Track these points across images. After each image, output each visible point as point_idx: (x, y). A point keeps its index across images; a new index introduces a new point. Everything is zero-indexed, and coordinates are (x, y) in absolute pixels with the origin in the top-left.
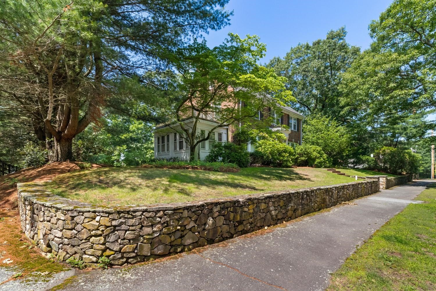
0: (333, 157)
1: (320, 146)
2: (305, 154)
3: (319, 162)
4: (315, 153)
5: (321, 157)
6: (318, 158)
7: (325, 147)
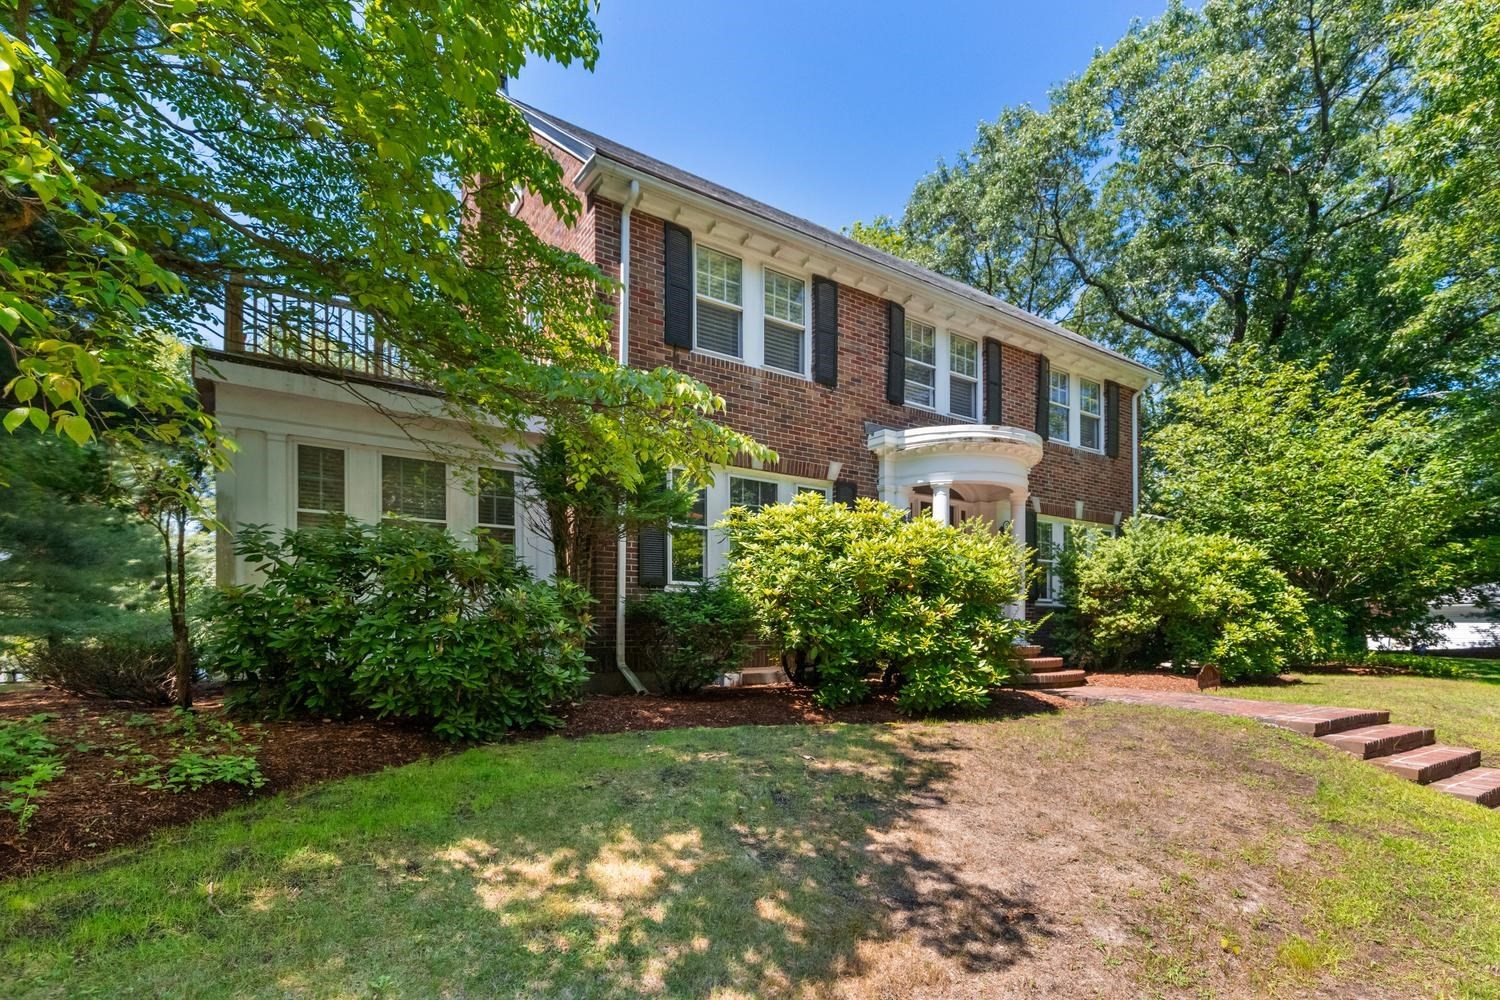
0: (1344, 599)
1: (1257, 536)
2: (1141, 592)
3: (1247, 644)
4: (1215, 588)
5: (1262, 606)
6: (1239, 616)
7: (1294, 542)
